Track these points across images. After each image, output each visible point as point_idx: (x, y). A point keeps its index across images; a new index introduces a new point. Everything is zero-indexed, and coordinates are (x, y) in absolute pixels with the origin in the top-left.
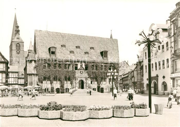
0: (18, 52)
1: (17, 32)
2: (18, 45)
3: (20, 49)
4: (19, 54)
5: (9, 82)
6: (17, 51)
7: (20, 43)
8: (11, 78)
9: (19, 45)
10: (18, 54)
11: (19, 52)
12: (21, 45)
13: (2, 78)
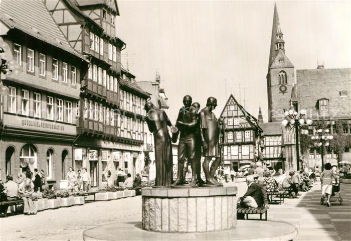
0: (283, 90)
1: (280, 45)
2: (282, 75)
3: (286, 82)
4: (285, 94)
5: (264, 156)
6: (280, 89)
7: (285, 70)
8: (269, 146)
9: (284, 74)
10: (283, 93)
11: (286, 89)
12: (288, 75)
13: (249, 152)
